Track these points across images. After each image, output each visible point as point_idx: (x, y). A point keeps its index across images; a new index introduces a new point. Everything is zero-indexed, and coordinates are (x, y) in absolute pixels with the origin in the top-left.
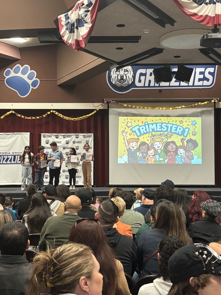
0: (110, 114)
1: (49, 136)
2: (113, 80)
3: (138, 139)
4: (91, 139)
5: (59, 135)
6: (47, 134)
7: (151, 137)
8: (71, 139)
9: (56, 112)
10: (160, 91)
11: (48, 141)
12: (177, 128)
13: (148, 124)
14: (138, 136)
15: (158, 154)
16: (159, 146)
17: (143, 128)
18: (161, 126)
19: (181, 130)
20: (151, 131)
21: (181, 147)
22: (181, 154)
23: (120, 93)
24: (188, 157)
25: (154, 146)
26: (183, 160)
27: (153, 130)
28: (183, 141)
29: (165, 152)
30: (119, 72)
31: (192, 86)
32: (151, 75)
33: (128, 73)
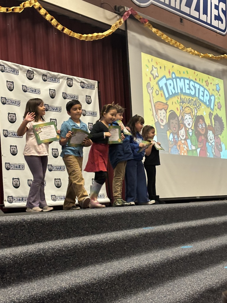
1: (14, 71)
3: (167, 105)
4: (94, 94)
5: (34, 72)
6: (10, 63)
7: (180, 103)
8: (60, 87)
9: (41, 7)
10: (181, 19)
11: (13, 82)
12: (204, 92)
13: (176, 78)
14: (167, 99)
15: (190, 138)
16: (190, 122)
17: (170, 85)
18: (189, 84)
19: (208, 98)
20: (179, 91)
21: (210, 128)
22: (211, 140)
23: (138, 3)
24: (217, 146)
25: (185, 122)
26: (213, 152)
27: (181, 90)
28: (210, 117)
29: (196, 134)
31: (210, 25)
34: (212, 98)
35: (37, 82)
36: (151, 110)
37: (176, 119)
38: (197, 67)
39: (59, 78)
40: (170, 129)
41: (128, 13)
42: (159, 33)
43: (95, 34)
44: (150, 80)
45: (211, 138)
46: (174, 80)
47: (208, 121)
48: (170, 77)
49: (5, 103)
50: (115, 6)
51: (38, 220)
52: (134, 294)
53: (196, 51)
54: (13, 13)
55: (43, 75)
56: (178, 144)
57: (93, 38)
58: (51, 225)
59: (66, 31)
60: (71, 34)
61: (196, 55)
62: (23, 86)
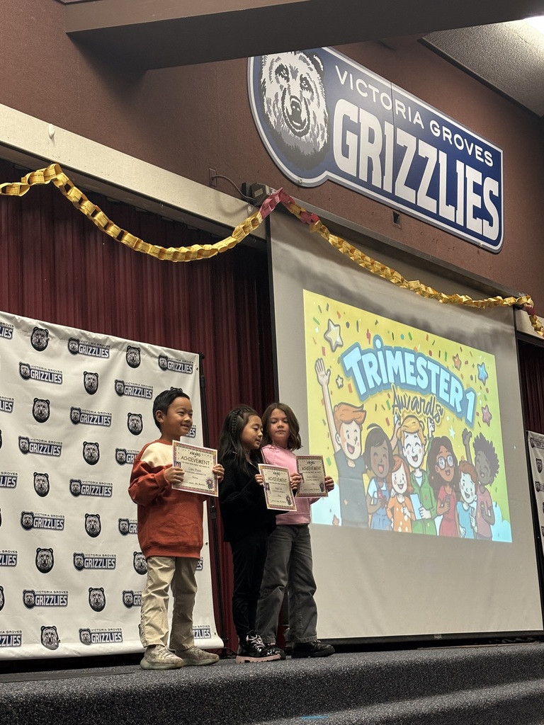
0: (279, 269)
2: (271, 108)
3: (362, 411)
4: (190, 384)
5: (50, 333)
7: (394, 406)
8: (108, 369)
9: (70, 184)
10: (397, 215)
12: (449, 383)
13: (384, 349)
14: (362, 398)
15: (417, 490)
16: (416, 452)
17: (371, 364)
18: (414, 364)
19: (459, 397)
20: (392, 380)
21: (464, 467)
22: (467, 495)
23: (295, 177)
24: (482, 511)
25: (405, 454)
26: (474, 524)
27: (397, 376)
28: (466, 441)
29: (431, 482)
30: (288, 79)
31: (464, 229)
32: (371, 140)
33: (312, 98)
34: (470, 396)
35: (55, 355)
36: (325, 424)
38: (433, 324)
39: (109, 347)
40: (370, 468)
41: (273, 200)
42: (345, 246)
43: (196, 247)
44: (324, 354)
45: (469, 493)
46: (380, 354)
47: (459, 452)
48: (371, 346)
50: (244, 185)
51: (44, 698)
53: (429, 288)
54: (5, 198)
55: (71, 339)
56: (390, 506)
57: (191, 256)
58: (76, 710)
59: (128, 238)
60: (140, 246)
61: (430, 296)
62: (21, 364)
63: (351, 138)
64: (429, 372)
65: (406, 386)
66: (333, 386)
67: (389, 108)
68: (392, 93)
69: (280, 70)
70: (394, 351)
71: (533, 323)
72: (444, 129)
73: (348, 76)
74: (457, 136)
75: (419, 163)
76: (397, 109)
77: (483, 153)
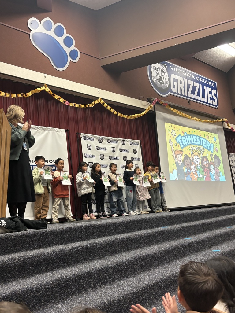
0: (158, 118)
1: (91, 139)
2: (154, 78)
3: (182, 151)
4: (138, 148)
5: (103, 139)
6: (89, 135)
7: (191, 149)
8: (118, 146)
9: (104, 103)
10: (189, 101)
11: (90, 145)
12: (206, 142)
13: (187, 135)
14: (182, 148)
15: (198, 170)
16: (198, 160)
17: (184, 139)
18: (196, 138)
19: (209, 146)
20: (190, 143)
21: (211, 163)
22: (213, 170)
23: (161, 95)
24: (217, 174)
25: (195, 161)
26: (215, 177)
27: (191, 142)
28: (211, 157)
29: (202, 168)
30: (158, 71)
31: (207, 103)
32: (181, 83)
33: (165, 75)
34: (212, 145)
35: (104, 144)
37: (189, 159)
38: (201, 128)
39: (117, 141)
40: (185, 166)
41: (155, 101)
42: (175, 110)
43: (136, 115)
44: (171, 138)
45: (213, 169)
46: (186, 137)
47: (210, 160)
48: (184, 135)
49: (87, 157)
50: (148, 98)
52: (149, 270)
53: (199, 119)
54: (89, 108)
55: (108, 140)
56: (191, 174)
57: (135, 117)
58: (100, 228)
59: (119, 114)
60: (122, 116)
61: (199, 121)
62: (96, 147)
63: (176, 84)
64: (200, 140)
65: (194, 144)
66: (174, 146)
67: (185, 75)
68: (186, 71)
69: (156, 69)
70: (190, 136)
71: (228, 125)
72: (200, 78)
73: (174, 68)
74: (204, 80)
75: (194, 88)
76: (187, 75)
77: (211, 84)
